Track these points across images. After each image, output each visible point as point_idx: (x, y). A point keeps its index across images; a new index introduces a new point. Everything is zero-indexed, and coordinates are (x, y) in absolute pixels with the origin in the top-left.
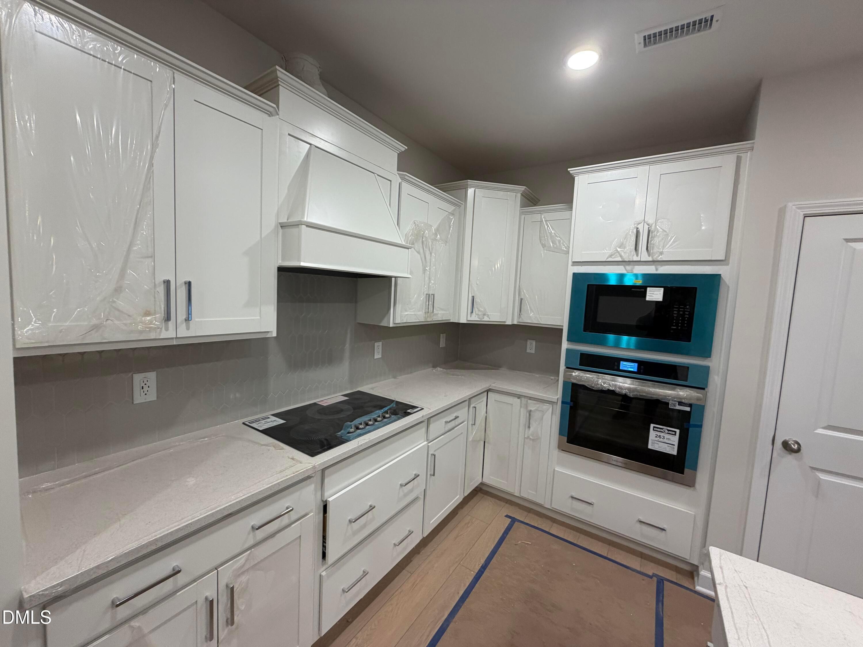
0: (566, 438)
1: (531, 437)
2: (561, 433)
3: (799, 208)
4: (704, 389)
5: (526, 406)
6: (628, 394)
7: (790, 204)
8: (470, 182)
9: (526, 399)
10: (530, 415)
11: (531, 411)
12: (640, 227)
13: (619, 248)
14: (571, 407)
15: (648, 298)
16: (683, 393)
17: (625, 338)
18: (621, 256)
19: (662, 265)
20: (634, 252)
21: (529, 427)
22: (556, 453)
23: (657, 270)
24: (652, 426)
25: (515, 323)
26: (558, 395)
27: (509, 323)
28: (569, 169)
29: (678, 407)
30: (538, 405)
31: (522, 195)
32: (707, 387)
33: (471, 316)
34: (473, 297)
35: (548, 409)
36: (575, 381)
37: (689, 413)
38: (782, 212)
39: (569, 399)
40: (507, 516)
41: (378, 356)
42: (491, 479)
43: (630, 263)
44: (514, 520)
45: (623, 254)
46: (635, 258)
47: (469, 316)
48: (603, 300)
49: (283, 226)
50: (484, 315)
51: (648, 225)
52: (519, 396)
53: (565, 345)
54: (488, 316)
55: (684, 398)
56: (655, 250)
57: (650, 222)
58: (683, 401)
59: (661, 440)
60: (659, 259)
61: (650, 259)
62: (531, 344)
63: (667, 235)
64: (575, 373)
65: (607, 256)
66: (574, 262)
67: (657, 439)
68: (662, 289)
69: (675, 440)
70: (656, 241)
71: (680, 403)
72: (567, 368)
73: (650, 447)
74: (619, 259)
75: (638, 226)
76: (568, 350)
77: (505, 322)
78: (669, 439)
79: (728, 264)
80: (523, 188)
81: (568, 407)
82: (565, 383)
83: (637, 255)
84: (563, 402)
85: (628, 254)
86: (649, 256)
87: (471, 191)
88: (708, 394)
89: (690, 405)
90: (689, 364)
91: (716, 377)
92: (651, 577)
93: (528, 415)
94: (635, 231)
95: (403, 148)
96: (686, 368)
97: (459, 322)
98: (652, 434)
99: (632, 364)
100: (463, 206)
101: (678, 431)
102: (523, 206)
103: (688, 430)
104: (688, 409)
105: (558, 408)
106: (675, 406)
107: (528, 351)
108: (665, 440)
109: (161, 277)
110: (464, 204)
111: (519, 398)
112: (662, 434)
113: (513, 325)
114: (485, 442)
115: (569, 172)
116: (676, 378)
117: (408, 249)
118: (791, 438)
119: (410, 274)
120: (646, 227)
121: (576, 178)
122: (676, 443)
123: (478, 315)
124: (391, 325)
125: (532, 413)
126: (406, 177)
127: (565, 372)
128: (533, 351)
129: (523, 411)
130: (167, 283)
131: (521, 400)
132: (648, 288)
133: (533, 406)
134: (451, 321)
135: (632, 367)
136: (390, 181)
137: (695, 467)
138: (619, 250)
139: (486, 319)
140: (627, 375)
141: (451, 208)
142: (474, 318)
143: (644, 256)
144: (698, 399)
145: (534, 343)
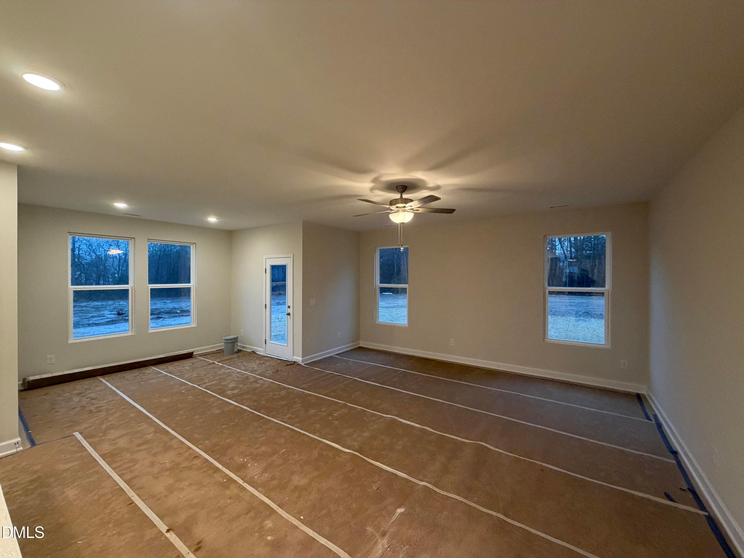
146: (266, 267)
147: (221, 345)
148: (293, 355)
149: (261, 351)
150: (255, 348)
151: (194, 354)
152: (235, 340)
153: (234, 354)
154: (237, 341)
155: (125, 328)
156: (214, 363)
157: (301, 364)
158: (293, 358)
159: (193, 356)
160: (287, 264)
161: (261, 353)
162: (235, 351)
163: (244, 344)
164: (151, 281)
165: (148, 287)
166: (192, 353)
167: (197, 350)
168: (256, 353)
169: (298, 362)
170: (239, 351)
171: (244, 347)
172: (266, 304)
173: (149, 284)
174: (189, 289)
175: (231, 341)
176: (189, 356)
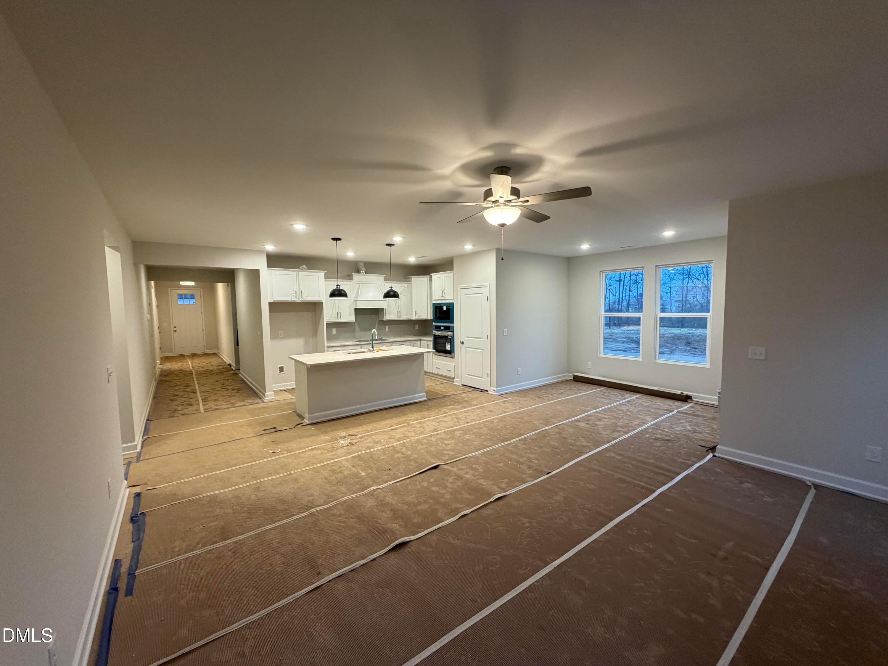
4: (453, 332)
7: (458, 286)
9: (426, 341)
11: (427, 344)
15: (444, 309)
16: (450, 333)
20: (442, 297)
23: (445, 301)
26: (432, 338)
35: (430, 343)
41: (387, 330)
43: (442, 300)
47: (415, 317)
49: (355, 301)
50: (420, 317)
53: (433, 324)
63: (446, 292)
65: (438, 298)
66: (433, 300)
68: (446, 307)
73: (446, 349)
79: (450, 300)
81: (434, 342)
82: (433, 335)
87: (413, 279)
89: (451, 336)
90: (451, 326)
91: (455, 328)
101: (450, 343)
109: (337, 312)
110: (411, 283)
120: (443, 290)
124: (385, 320)
127: (432, 332)
130: (337, 313)
135: (443, 328)
136: (381, 284)
141: (406, 285)
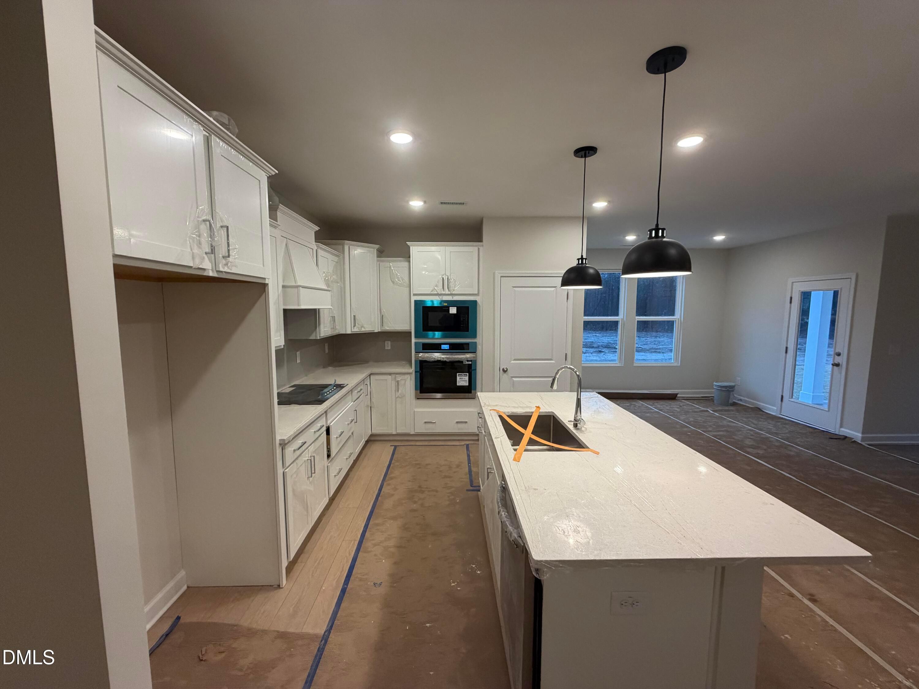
0: (419, 391)
1: (400, 396)
2: (416, 389)
3: (499, 273)
4: (475, 352)
5: (395, 378)
6: (446, 360)
7: (496, 271)
8: (346, 242)
9: (394, 375)
10: (398, 383)
11: (398, 381)
12: (444, 276)
13: (436, 287)
14: (420, 374)
15: (451, 312)
16: (468, 356)
17: (437, 333)
18: (437, 291)
19: (455, 296)
20: (442, 290)
21: (398, 391)
22: (414, 401)
23: (453, 298)
24: (458, 374)
25: (380, 331)
26: (413, 368)
27: (376, 331)
28: (407, 243)
29: (467, 363)
30: (402, 377)
31: (377, 250)
32: (476, 351)
33: (354, 329)
34: (355, 316)
35: (407, 378)
36: (420, 359)
37: (471, 365)
38: (494, 274)
39: (418, 370)
40: (391, 446)
41: (298, 361)
42: (377, 430)
43: (441, 295)
44: (396, 447)
45: (438, 290)
46: (443, 293)
47: (352, 328)
48: (430, 314)
50: (362, 327)
51: (447, 276)
52: (390, 374)
53: (413, 340)
54: (364, 328)
55: (469, 358)
56: (451, 289)
57: (448, 275)
58: (469, 359)
59: (462, 380)
60: (453, 293)
61: (450, 293)
62: (388, 344)
63: (456, 281)
64: (421, 355)
65: (430, 291)
66: (414, 294)
67: (460, 380)
68: (456, 308)
69: (467, 378)
70: (451, 285)
71: (468, 361)
72: (416, 352)
73: (458, 384)
74: (436, 293)
75: (443, 277)
76: (416, 343)
77: (374, 331)
78: (464, 379)
79: (479, 296)
80: (377, 246)
81: (418, 374)
82: (416, 361)
83: (444, 291)
84: (416, 372)
85: (439, 290)
86: (449, 291)
87: (346, 248)
88: (477, 355)
89: (471, 361)
90: (469, 342)
91: (479, 346)
92: (464, 445)
93: (397, 384)
94: (442, 279)
95: (317, 228)
96: (468, 344)
97: (346, 333)
98: (458, 378)
99: (447, 346)
100: (342, 256)
101: (468, 374)
102: (378, 256)
103: (471, 372)
104: (470, 363)
105: (413, 375)
106: (465, 362)
107: (386, 348)
108: (463, 380)
110: (342, 255)
111: (390, 375)
112: (462, 377)
113: (379, 332)
114: (371, 407)
115: (407, 244)
116: (464, 350)
117: (330, 291)
118: (505, 367)
119: (332, 306)
120: (447, 277)
121: (411, 248)
122: (468, 380)
123: (358, 327)
124: (318, 338)
125: (399, 382)
126: (320, 246)
127: (415, 354)
128: (389, 348)
129: (394, 382)
131: (392, 377)
132: (450, 308)
133: (399, 378)
134: (340, 333)
135: (446, 347)
136: (312, 249)
137: (475, 389)
138: (436, 288)
139: (363, 330)
140: (444, 352)
141: (336, 259)
142: (356, 330)
143: (447, 292)
144: (474, 357)
145: (389, 343)
146: (792, 294)
147: (713, 392)
148: (841, 426)
149: (772, 410)
150: (761, 405)
151: (678, 396)
152: (729, 390)
153: (728, 405)
154: (733, 391)
155: (613, 358)
156: (707, 411)
157: (860, 442)
158: (839, 430)
159: (676, 398)
160: (841, 289)
161: (770, 411)
162: (730, 402)
163: (741, 396)
164: (639, 313)
165: (635, 319)
166: (677, 394)
167: (681, 392)
168: (763, 412)
169: (853, 439)
170: (734, 404)
171: (741, 400)
172: (788, 346)
173: (636, 316)
174: (671, 324)
175: (726, 388)
176: (673, 397)
